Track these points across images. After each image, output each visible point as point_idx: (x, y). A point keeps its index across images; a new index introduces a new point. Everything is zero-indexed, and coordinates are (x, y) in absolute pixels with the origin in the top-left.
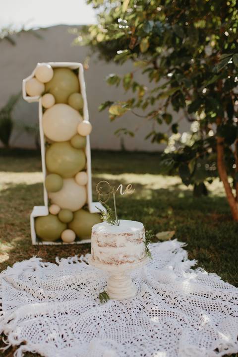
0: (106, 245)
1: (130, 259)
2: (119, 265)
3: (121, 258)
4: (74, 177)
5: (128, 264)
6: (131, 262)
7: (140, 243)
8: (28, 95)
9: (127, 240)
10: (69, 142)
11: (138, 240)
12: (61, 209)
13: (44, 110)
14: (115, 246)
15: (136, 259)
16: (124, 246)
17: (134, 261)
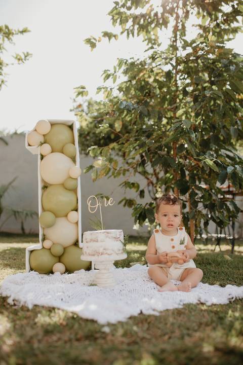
0: (91, 240)
1: (108, 252)
2: (100, 256)
3: (101, 250)
4: (66, 216)
5: (106, 256)
6: (109, 254)
7: (117, 241)
8: (29, 145)
9: (107, 237)
10: (63, 185)
11: (115, 238)
12: (54, 244)
13: (42, 157)
14: (97, 241)
15: (113, 252)
16: (104, 241)
17: (111, 254)
